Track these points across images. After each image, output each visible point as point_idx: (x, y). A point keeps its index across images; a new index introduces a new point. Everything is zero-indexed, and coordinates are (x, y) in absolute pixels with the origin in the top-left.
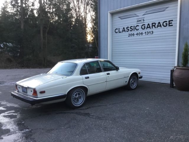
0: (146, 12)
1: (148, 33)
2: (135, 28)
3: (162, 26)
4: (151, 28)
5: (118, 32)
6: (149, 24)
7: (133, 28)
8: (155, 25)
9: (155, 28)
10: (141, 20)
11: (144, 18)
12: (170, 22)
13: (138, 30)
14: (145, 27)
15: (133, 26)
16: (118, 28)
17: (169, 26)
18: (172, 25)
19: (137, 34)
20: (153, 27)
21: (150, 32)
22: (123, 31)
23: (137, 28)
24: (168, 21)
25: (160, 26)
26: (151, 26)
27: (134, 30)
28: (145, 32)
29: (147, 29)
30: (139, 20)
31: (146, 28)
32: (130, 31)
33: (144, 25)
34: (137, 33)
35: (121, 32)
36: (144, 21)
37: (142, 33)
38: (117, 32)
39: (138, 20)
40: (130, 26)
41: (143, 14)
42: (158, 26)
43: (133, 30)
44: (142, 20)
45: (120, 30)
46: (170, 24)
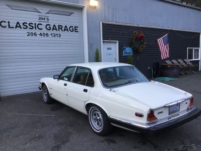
0: (50, 11)
1: (55, 35)
2: (37, 26)
3: (69, 30)
4: (58, 30)
5: (8, 27)
6: (54, 26)
7: (34, 25)
8: (62, 28)
9: (62, 31)
10: (44, 18)
11: (48, 17)
12: (76, 28)
13: (41, 29)
14: (50, 27)
15: (34, 23)
16: (7, 21)
17: (75, 31)
18: (78, 32)
19: (41, 35)
20: (60, 30)
21: (57, 34)
22: (16, 27)
23: (40, 26)
24: (74, 27)
25: (67, 30)
26: (57, 28)
27: (36, 29)
28: (52, 34)
29: (53, 30)
30: (42, 18)
31: (51, 29)
32: (30, 28)
33: (50, 25)
34: (41, 33)
35: (13, 28)
36: (48, 20)
37: (47, 35)
38: (5, 27)
39: (40, 17)
40: (28, 23)
41: (47, 12)
42: (65, 30)
43: (34, 28)
44: (46, 19)
45: (10, 24)
46: (76, 30)
